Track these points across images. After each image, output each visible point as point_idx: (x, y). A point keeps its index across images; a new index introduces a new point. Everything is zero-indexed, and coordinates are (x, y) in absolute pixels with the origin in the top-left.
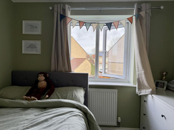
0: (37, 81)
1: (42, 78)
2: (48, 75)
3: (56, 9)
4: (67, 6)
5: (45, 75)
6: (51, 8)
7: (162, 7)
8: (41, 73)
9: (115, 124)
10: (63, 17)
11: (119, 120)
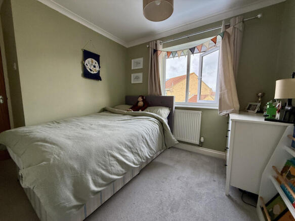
0: (138, 102)
1: (140, 99)
2: (144, 98)
3: (150, 46)
4: (158, 42)
5: (143, 97)
6: (148, 46)
7: (259, 16)
8: (140, 96)
9: (198, 143)
10: (155, 51)
11: (202, 140)
